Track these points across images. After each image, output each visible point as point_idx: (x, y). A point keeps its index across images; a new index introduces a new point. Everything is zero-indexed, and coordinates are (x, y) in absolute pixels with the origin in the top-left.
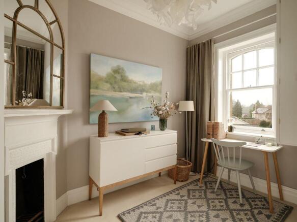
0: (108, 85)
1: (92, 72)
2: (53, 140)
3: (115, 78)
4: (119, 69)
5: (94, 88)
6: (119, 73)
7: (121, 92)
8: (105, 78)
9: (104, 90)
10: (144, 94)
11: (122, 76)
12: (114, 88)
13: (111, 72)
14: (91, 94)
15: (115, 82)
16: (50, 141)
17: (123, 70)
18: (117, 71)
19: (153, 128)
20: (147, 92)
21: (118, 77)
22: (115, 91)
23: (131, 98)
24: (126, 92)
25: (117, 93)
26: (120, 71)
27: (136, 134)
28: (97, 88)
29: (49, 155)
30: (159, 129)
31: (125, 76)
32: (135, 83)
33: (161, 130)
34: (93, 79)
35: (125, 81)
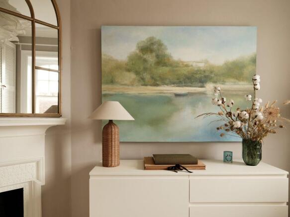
0: (132, 76)
1: (103, 57)
2: (38, 163)
3: (145, 61)
4: (152, 44)
5: (107, 83)
6: (152, 51)
7: (157, 85)
8: (127, 64)
9: (125, 85)
10: (209, 86)
11: (157, 56)
12: (143, 79)
13: (138, 51)
14: (103, 93)
15: (145, 69)
16: (34, 164)
17: (160, 44)
18: (148, 48)
19: (228, 159)
20: (215, 82)
21: (151, 58)
22: (146, 85)
23: (177, 95)
24: (167, 85)
25: (149, 87)
26: (155, 47)
27: (169, 169)
28: (112, 82)
29: (31, 183)
30: (242, 161)
31: (164, 56)
32: (187, 66)
33: (248, 164)
34: (105, 69)
35: (165, 65)
